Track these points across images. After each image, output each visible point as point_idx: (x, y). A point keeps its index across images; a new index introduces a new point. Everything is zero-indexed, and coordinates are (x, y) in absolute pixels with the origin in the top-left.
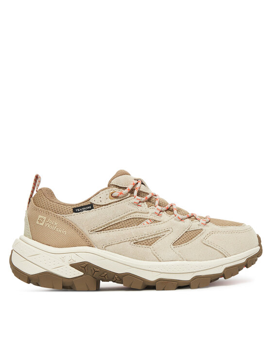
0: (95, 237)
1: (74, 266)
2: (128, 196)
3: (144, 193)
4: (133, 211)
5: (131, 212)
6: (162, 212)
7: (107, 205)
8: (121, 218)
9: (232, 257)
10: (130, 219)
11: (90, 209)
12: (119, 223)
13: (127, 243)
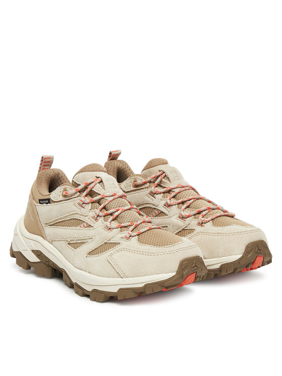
0: (49, 231)
1: (35, 252)
2: (76, 196)
3: (97, 193)
4: (75, 212)
5: (72, 213)
6: (99, 217)
7: (58, 202)
8: (65, 217)
9: (128, 279)
10: (73, 219)
11: (47, 203)
12: (64, 221)
13: (63, 243)
